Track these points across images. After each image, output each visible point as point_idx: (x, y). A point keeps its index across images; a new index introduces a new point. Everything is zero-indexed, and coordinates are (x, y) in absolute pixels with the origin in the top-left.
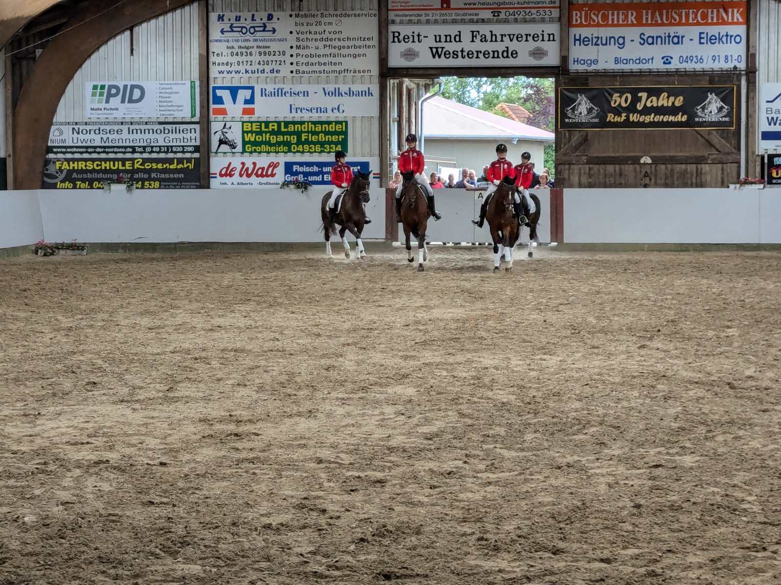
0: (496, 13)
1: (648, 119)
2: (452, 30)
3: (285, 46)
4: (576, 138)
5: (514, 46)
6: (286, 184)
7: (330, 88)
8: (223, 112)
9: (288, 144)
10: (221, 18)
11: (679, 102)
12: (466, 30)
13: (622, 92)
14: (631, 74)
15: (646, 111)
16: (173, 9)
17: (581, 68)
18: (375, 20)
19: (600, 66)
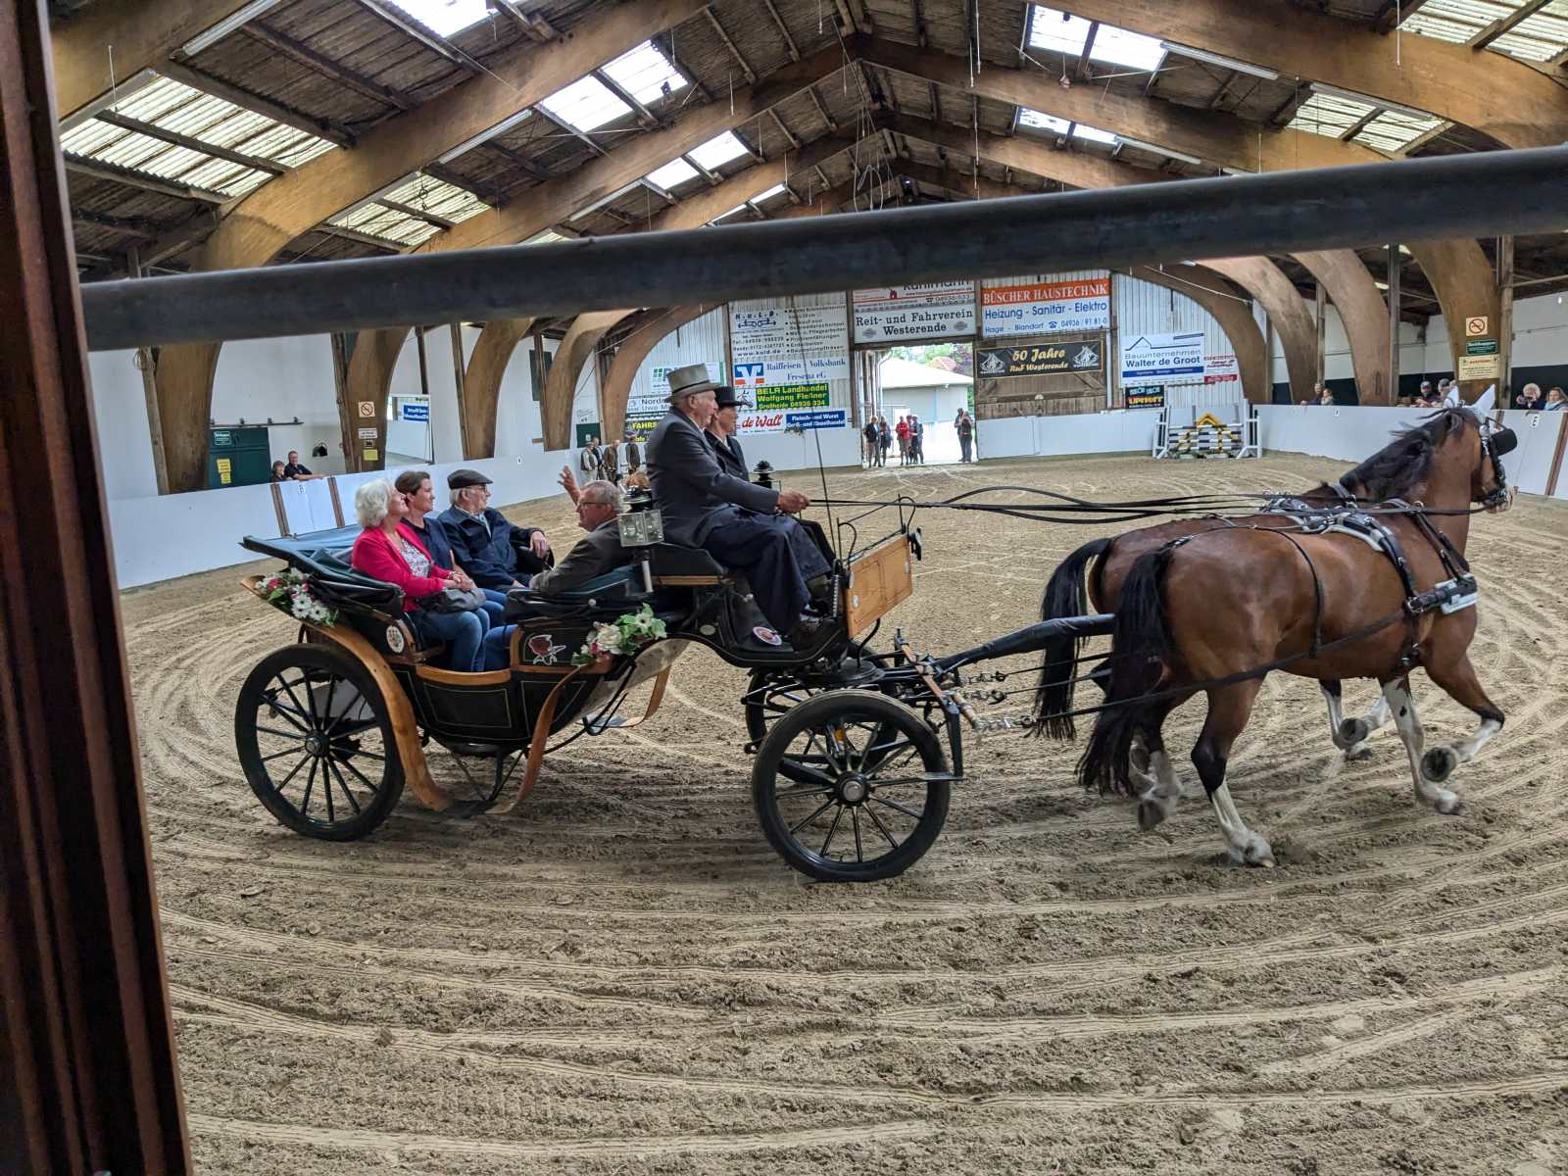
0: (929, 299)
1: (1040, 368)
2: (899, 314)
3: (782, 334)
4: (989, 384)
5: (943, 322)
6: (788, 430)
7: (815, 361)
8: (743, 382)
9: (788, 402)
10: (738, 317)
11: (1062, 354)
12: (908, 313)
13: (1020, 350)
14: (1028, 337)
15: (1038, 362)
16: (705, 312)
17: (992, 334)
18: (844, 311)
19: (1005, 332)
